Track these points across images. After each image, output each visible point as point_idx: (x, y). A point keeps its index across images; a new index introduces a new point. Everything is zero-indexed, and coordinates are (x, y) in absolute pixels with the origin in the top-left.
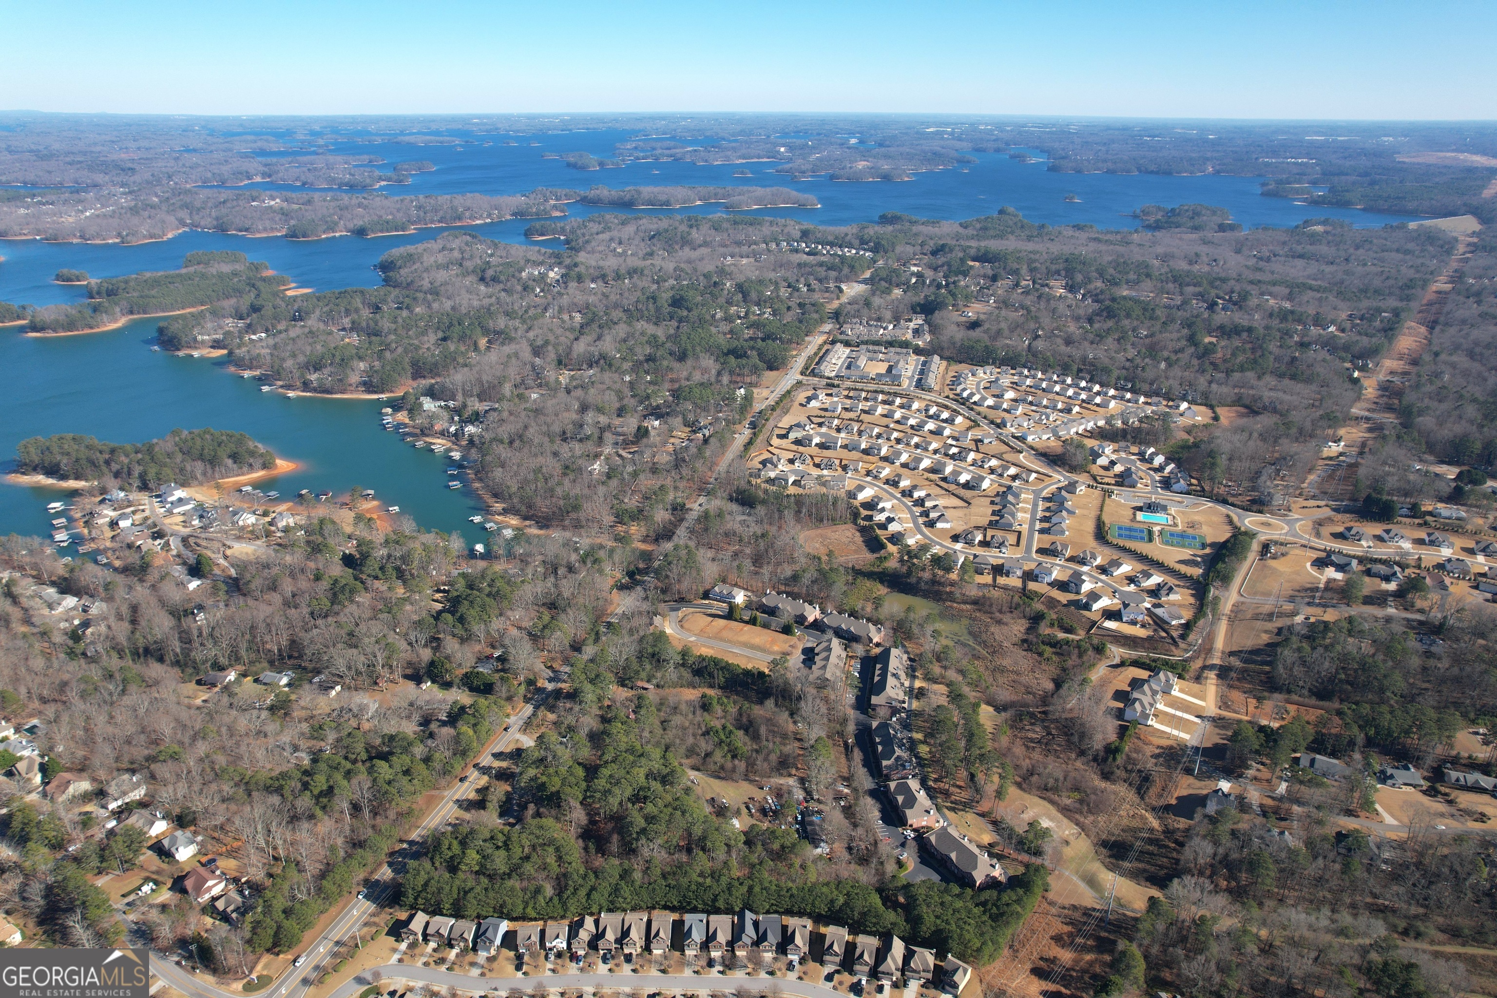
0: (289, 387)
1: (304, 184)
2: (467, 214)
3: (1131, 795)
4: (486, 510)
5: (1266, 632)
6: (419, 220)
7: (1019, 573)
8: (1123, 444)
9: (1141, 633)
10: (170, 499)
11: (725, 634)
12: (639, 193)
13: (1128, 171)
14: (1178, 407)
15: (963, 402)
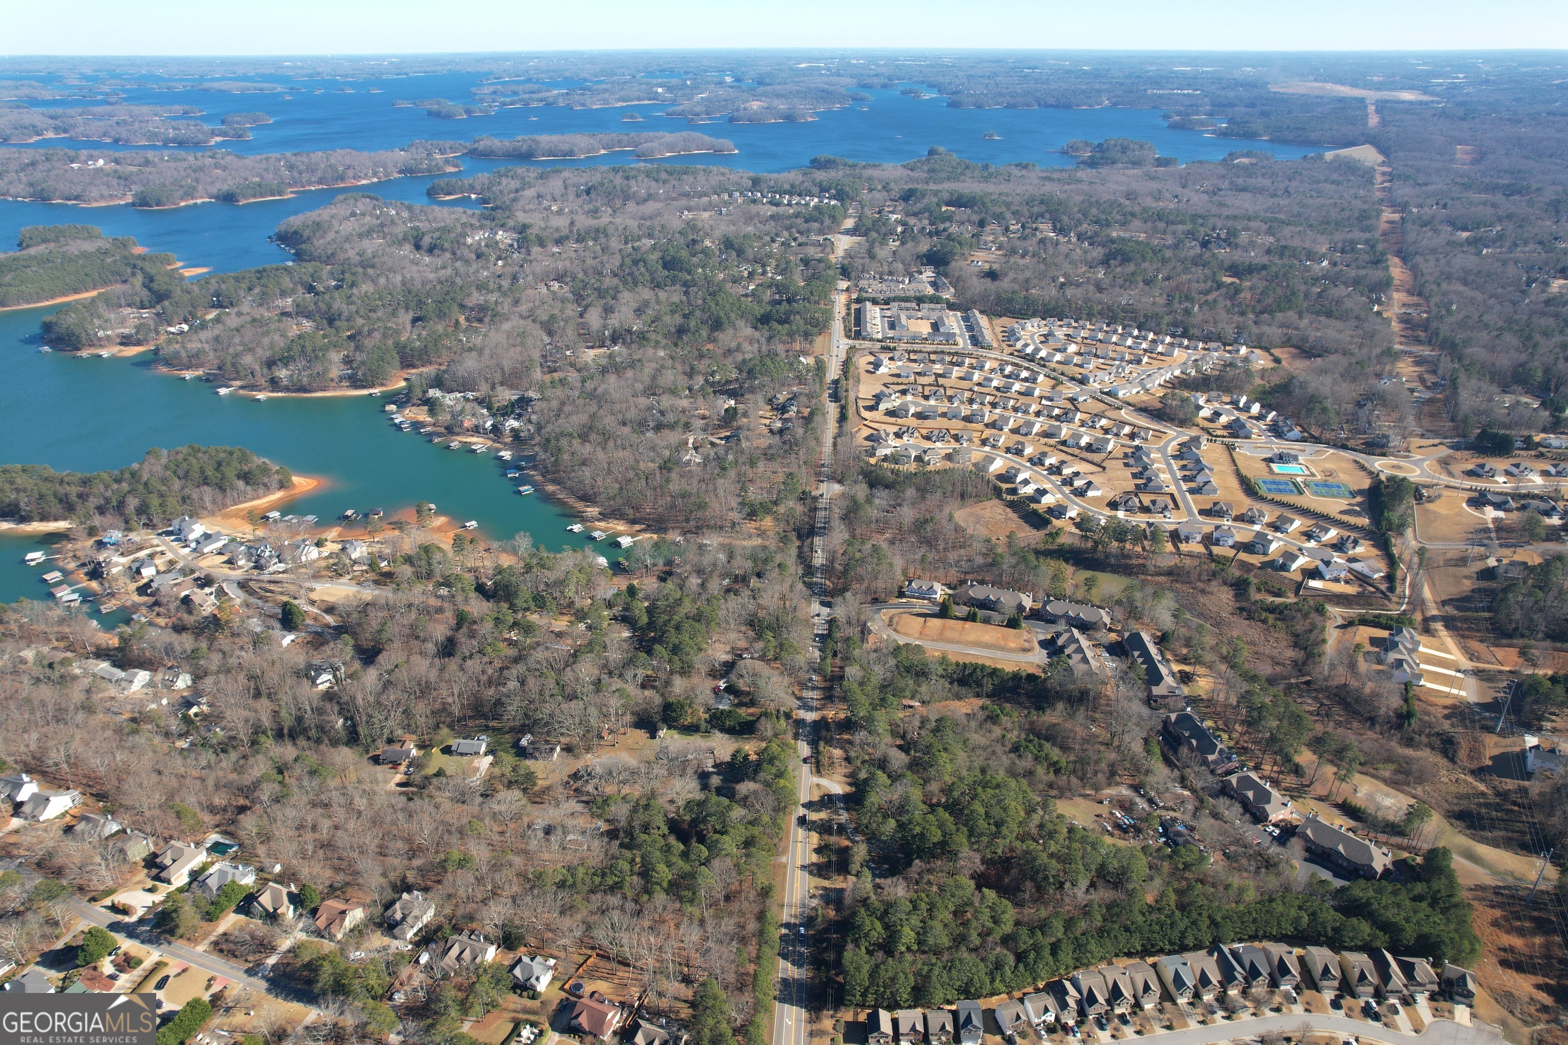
0: (253, 387)
1: (116, 141)
2: (350, 173)
3: (1442, 761)
4: (579, 517)
5: (1466, 577)
6: (295, 183)
7: (1199, 538)
8: (1214, 394)
9: (1351, 590)
10: (191, 537)
11: (948, 634)
12: (537, 142)
13: (1029, 105)
14: (1238, 351)
15: (1031, 358)
